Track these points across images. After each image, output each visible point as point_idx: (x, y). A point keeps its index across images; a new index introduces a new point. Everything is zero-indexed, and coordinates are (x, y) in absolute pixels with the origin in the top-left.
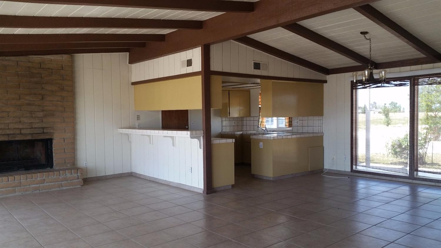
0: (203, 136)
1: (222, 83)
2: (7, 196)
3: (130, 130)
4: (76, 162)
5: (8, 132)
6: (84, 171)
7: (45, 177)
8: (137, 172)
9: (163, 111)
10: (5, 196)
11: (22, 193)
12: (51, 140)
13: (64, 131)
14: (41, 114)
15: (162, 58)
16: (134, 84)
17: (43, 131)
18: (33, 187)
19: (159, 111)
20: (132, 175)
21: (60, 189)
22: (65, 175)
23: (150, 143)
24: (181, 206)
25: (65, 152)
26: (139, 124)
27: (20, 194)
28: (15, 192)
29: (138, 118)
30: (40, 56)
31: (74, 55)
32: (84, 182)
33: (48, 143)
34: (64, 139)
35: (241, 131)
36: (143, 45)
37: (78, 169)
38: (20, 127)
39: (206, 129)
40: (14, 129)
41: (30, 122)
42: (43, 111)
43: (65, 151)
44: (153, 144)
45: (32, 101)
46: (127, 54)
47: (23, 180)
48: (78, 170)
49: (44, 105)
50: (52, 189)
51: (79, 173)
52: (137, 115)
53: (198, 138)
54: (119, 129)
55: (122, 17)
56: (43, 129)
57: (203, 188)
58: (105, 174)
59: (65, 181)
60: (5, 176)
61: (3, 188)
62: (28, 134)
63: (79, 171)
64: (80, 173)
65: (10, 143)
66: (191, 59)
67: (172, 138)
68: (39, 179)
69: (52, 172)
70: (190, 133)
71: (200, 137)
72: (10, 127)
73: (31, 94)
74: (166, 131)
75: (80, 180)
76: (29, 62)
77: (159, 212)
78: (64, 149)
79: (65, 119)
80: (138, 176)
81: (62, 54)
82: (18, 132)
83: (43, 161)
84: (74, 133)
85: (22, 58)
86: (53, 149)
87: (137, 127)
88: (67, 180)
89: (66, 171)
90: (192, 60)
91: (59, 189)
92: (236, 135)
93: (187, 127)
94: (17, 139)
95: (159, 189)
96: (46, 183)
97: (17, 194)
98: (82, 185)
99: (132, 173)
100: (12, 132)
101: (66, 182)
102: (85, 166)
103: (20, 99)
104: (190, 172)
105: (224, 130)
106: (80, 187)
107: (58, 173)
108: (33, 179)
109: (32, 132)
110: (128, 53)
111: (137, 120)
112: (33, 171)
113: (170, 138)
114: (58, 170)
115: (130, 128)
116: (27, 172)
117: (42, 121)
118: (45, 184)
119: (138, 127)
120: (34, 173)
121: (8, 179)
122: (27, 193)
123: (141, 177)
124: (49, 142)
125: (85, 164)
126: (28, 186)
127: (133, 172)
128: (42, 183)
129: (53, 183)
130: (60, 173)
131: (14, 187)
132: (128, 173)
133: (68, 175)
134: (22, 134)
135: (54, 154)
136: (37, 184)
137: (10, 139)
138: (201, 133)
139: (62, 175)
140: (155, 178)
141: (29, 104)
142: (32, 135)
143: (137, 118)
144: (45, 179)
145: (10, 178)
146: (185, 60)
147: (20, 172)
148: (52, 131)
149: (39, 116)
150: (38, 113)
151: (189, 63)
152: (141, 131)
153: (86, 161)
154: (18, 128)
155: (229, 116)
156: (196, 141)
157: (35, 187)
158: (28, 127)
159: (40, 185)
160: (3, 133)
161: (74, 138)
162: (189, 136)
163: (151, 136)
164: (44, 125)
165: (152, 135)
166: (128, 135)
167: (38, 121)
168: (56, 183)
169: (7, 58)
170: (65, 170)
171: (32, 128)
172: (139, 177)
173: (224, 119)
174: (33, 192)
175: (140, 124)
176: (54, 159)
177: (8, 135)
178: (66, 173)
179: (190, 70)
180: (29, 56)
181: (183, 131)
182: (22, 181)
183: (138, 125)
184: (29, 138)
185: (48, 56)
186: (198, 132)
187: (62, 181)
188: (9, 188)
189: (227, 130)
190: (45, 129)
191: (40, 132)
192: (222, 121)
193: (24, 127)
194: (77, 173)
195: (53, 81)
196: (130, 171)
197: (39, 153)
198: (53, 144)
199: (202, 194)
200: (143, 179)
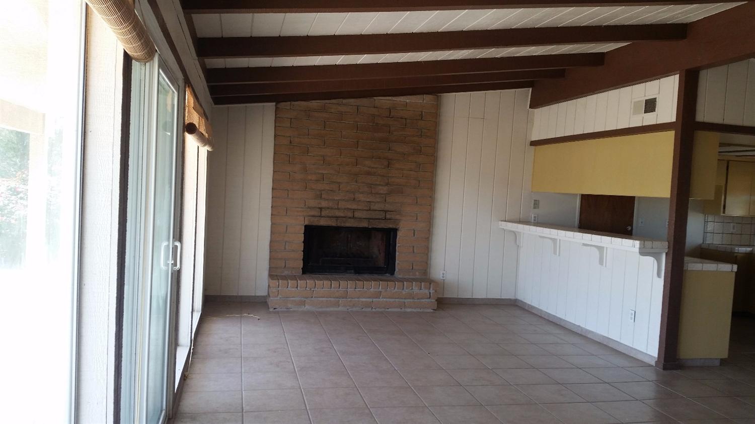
0: (666, 253)
1: (720, 146)
2: (328, 309)
3: (521, 226)
4: (428, 270)
5: (338, 213)
6: (439, 285)
7: (382, 289)
8: (525, 301)
9: (584, 197)
10: (324, 309)
11: (348, 307)
12: (395, 231)
13: (416, 219)
14: (384, 190)
15: (595, 96)
16: (534, 143)
17: (385, 215)
18: (363, 302)
19: (577, 194)
20: (517, 304)
21: (401, 310)
22: (411, 288)
23: (555, 253)
24: (608, 383)
25: (414, 252)
26: (536, 215)
27: (344, 309)
28: (339, 306)
29: (536, 204)
30: (390, 98)
31: (440, 96)
32: (438, 304)
33: (390, 235)
34: (414, 231)
35: (749, 246)
36: (561, 74)
37: (430, 282)
38: (353, 208)
39: (674, 239)
40: (345, 209)
41: (368, 200)
42: (387, 184)
43: (413, 250)
44: (559, 255)
45: (373, 168)
46: (529, 90)
47: (351, 288)
48: (430, 284)
49: (390, 175)
50: (390, 308)
51: (431, 289)
52: (535, 200)
53: (656, 256)
54: (500, 222)
55: (530, 25)
56: (385, 213)
57: (657, 356)
58: (472, 296)
59: (410, 299)
60: (327, 279)
61: (324, 297)
62: (364, 219)
63: (432, 285)
64: (433, 290)
65: (338, 229)
66: (655, 99)
67: (600, 249)
68: (372, 290)
69: (393, 281)
70: (640, 244)
71: (660, 253)
72: (339, 206)
73: (373, 158)
74: (589, 235)
75: (433, 300)
76: (374, 107)
77: (564, 388)
78: (413, 247)
79: (418, 200)
80: (526, 308)
81: (423, 94)
82: (350, 214)
83: (381, 262)
84: (430, 222)
85: (365, 101)
86: (397, 245)
87: (533, 221)
88: (413, 298)
89: (412, 284)
90: (656, 101)
91: (399, 310)
92: (736, 254)
93: (629, 228)
94: (348, 225)
95: (566, 341)
96: (382, 298)
97: (341, 309)
98: (436, 308)
99: (516, 300)
100: (342, 215)
101: (412, 300)
102: (442, 278)
103: (356, 165)
104: (631, 318)
105: (708, 241)
106: (431, 312)
107: (401, 284)
108: (365, 289)
109: (368, 216)
110: (531, 89)
111: (534, 208)
112: (366, 276)
113: (594, 248)
114: (402, 280)
115: (520, 222)
116: (356, 276)
117: (385, 201)
118: (381, 300)
119: (535, 220)
120: (367, 280)
121: (331, 285)
122: (354, 309)
123: (533, 312)
124: (392, 233)
125: (442, 275)
126: (356, 299)
127: (519, 300)
128: (376, 298)
129: (393, 300)
130: (404, 285)
131: (337, 298)
132: (510, 300)
133: (416, 290)
134: (356, 218)
135: (397, 253)
136: (369, 298)
137: (339, 225)
138: (663, 246)
139: (406, 289)
140: (559, 318)
141: (368, 173)
142: (369, 221)
143: (534, 204)
144: (381, 292)
145: (335, 284)
146: (643, 101)
147: (347, 275)
148: (398, 217)
149: (382, 192)
150: (380, 187)
151: (650, 106)
152: (539, 229)
153: (444, 271)
154: (351, 209)
155: (724, 213)
156: (650, 261)
157: (365, 301)
158: (365, 209)
159: (374, 300)
160: (330, 215)
161: (429, 230)
162: (637, 250)
163: (558, 240)
164: (388, 207)
165: (560, 240)
166: (515, 234)
167: (379, 201)
168: (397, 300)
169: (345, 101)
170: (411, 280)
171: (370, 210)
172: (530, 310)
173: (710, 218)
174: (362, 308)
175: (538, 216)
176: (397, 262)
177: (337, 217)
178: (412, 286)
179: (650, 119)
180: (375, 98)
181: (624, 240)
182: (349, 290)
183: (535, 217)
184: (364, 224)
185: (402, 97)
186: (657, 244)
187: (405, 299)
188: (331, 298)
189: (715, 241)
190: (389, 213)
191: (380, 217)
192: (706, 222)
193: (359, 208)
194: (430, 289)
195: (405, 137)
196: (512, 297)
197: (376, 249)
198: (398, 237)
199: (652, 366)
200: (536, 315)
